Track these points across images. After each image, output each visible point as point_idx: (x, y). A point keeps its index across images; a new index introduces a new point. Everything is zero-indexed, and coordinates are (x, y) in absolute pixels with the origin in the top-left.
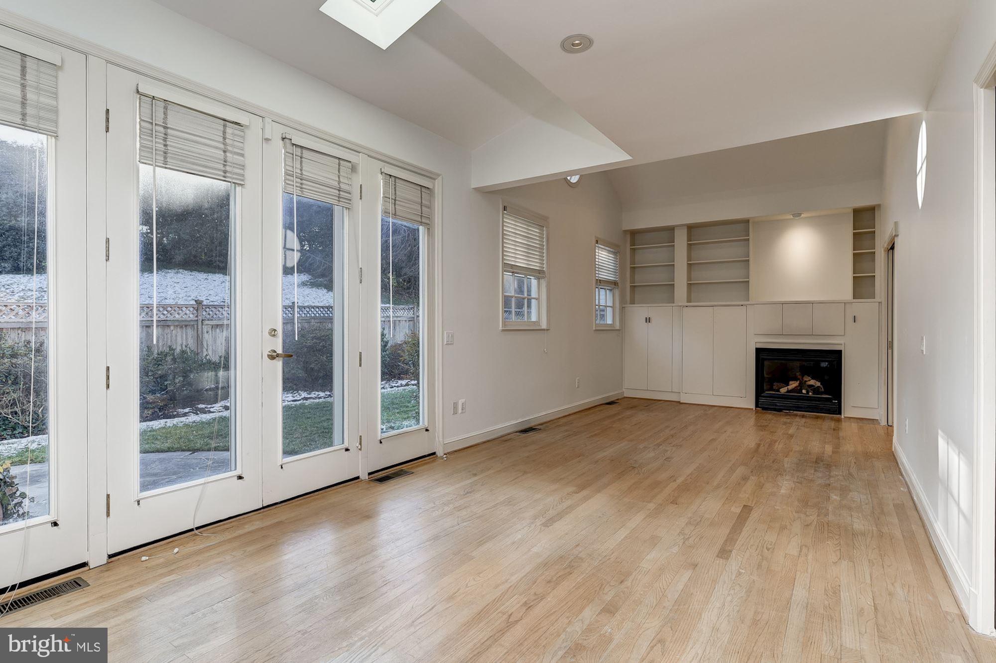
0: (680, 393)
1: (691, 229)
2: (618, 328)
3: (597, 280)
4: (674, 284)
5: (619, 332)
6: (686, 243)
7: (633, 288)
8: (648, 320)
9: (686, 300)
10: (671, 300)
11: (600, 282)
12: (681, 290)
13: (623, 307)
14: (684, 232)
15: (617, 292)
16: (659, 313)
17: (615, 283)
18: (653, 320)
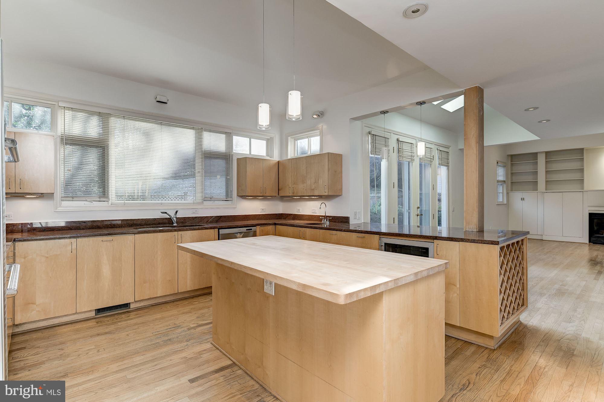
0: (542, 235)
1: (548, 154)
2: (505, 203)
3: (497, 181)
4: (537, 181)
5: (507, 205)
6: (545, 160)
7: (512, 183)
8: (523, 199)
9: (545, 189)
10: (535, 189)
11: (498, 181)
12: (542, 184)
13: (507, 193)
14: (544, 155)
15: (505, 186)
16: (529, 196)
17: (504, 181)
18: (525, 199)
